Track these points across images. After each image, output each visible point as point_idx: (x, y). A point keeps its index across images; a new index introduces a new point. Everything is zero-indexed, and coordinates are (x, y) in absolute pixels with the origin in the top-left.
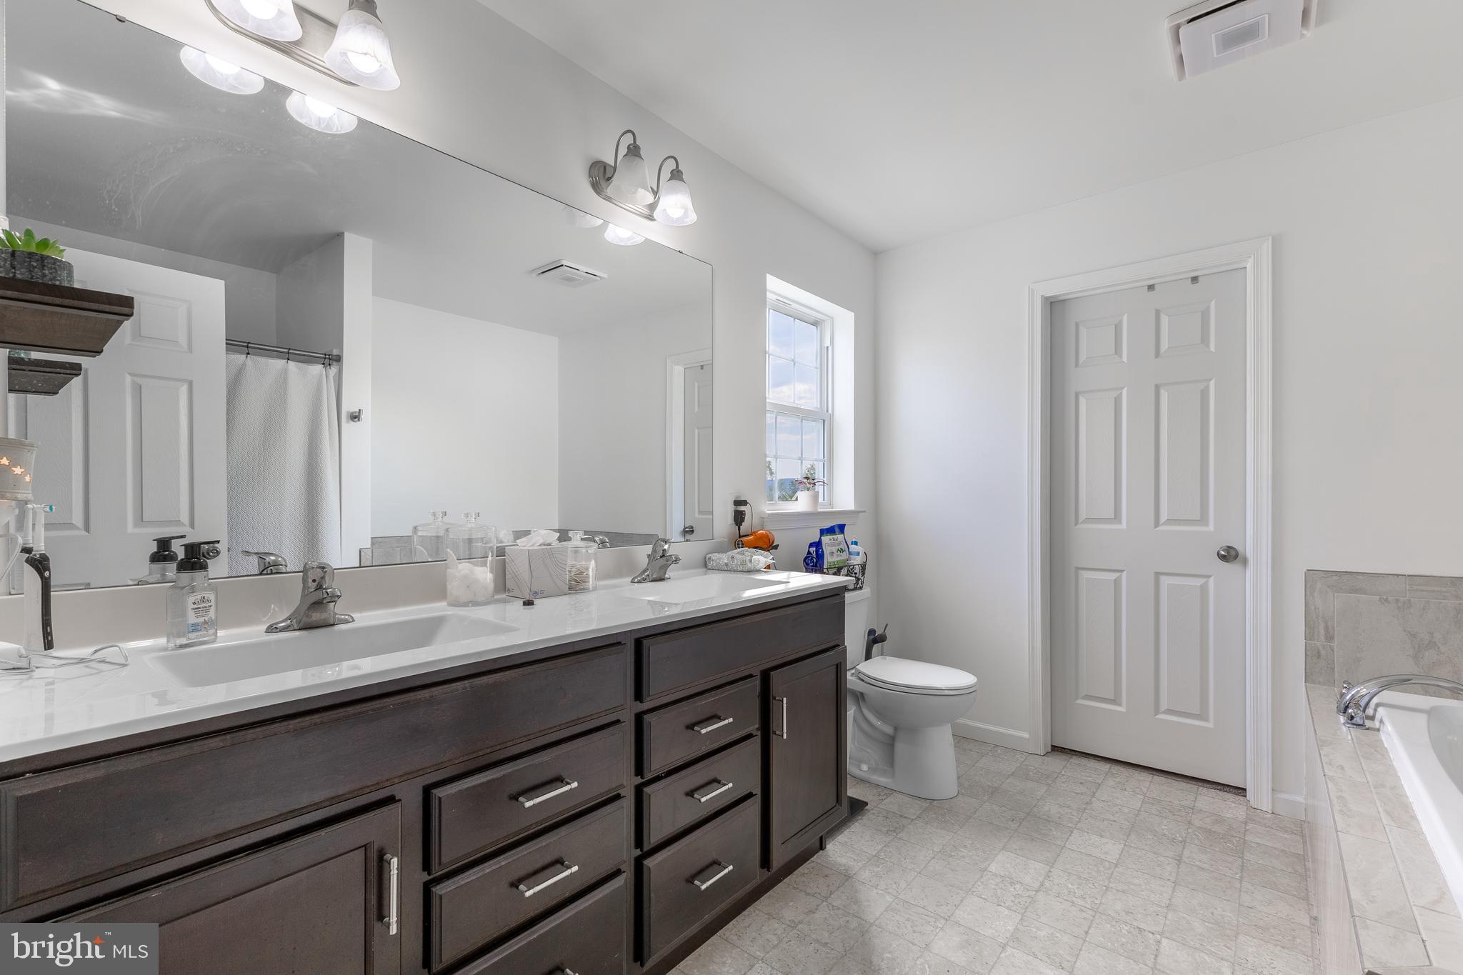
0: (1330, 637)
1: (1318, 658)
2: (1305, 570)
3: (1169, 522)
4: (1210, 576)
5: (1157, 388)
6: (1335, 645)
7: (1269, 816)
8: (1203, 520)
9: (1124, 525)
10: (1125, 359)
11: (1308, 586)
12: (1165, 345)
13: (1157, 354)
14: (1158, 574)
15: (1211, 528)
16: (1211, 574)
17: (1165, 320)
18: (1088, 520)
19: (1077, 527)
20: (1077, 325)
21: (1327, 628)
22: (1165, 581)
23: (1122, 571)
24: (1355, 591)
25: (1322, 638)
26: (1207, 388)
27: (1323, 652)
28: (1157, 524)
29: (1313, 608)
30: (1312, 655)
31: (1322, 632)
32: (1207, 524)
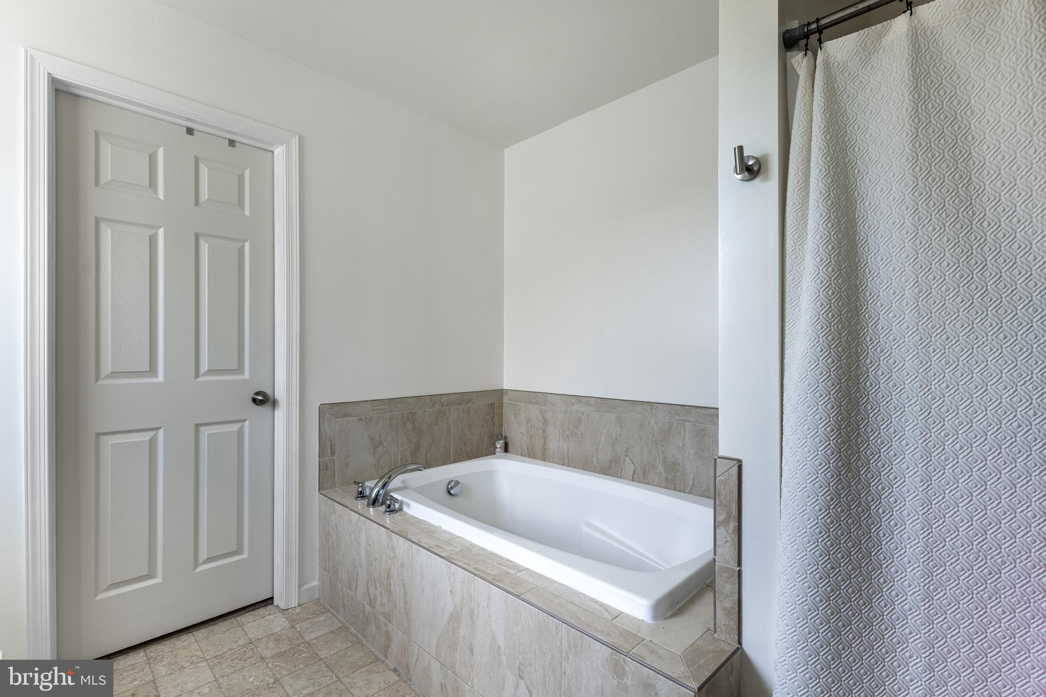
0: (333, 453)
1: (327, 470)
2: (319, 405)
3: (210, 372)
4: (244, 421)
5: (197, 236)
6: (335, 457)
7: (298, 610)
8: (240, 370)
9: (161, 378)
10: (161, 195)
11: (321, 416)
12: (204, 196)
13: (197, 203)
14: (198, 426)
15: (247, 375)
16: (245, 418)
17: (204, 172)
18: (114, 374)
19: (99, 383)
20: (97, 135)
21: (331, 446)
22: (205, 432)
23: (158, 429)
24: (346, 415)
25: (329, 454)
26: (243, 247)
27: (329, 465)
28: (197, 375)
29: (324, 433)
30: (323, 468)
31: (329, 450)
32: (243, 373)
